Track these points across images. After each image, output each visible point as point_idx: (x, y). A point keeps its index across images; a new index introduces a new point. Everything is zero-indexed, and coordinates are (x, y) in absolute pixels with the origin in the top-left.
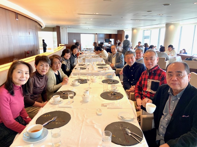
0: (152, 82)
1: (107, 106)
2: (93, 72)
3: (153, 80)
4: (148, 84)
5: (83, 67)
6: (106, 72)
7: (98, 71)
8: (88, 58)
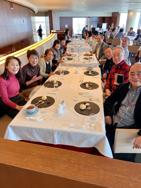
0: (118, 76)
1: (83, 95)
2: (79, 63)
3: (119, 74)
4: (115, 78)
5: (70, 57)
6: (90, 63)
7: (83, 63)
8: (77, 48)
